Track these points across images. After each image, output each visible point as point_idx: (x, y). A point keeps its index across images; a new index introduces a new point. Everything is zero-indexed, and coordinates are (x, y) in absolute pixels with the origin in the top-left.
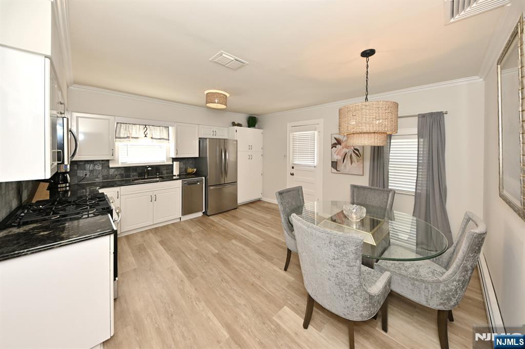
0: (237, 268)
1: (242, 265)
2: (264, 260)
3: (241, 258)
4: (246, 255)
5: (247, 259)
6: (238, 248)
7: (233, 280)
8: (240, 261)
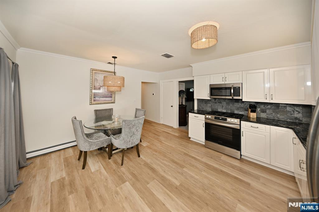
0: (165, 158)
1: (163, 160)
2: (149, 163)
3: (165, 164)
4: (162, 167)
5: (160, 164)
6: (170, 174)
7: (166, 153)
8: (165, 162)
